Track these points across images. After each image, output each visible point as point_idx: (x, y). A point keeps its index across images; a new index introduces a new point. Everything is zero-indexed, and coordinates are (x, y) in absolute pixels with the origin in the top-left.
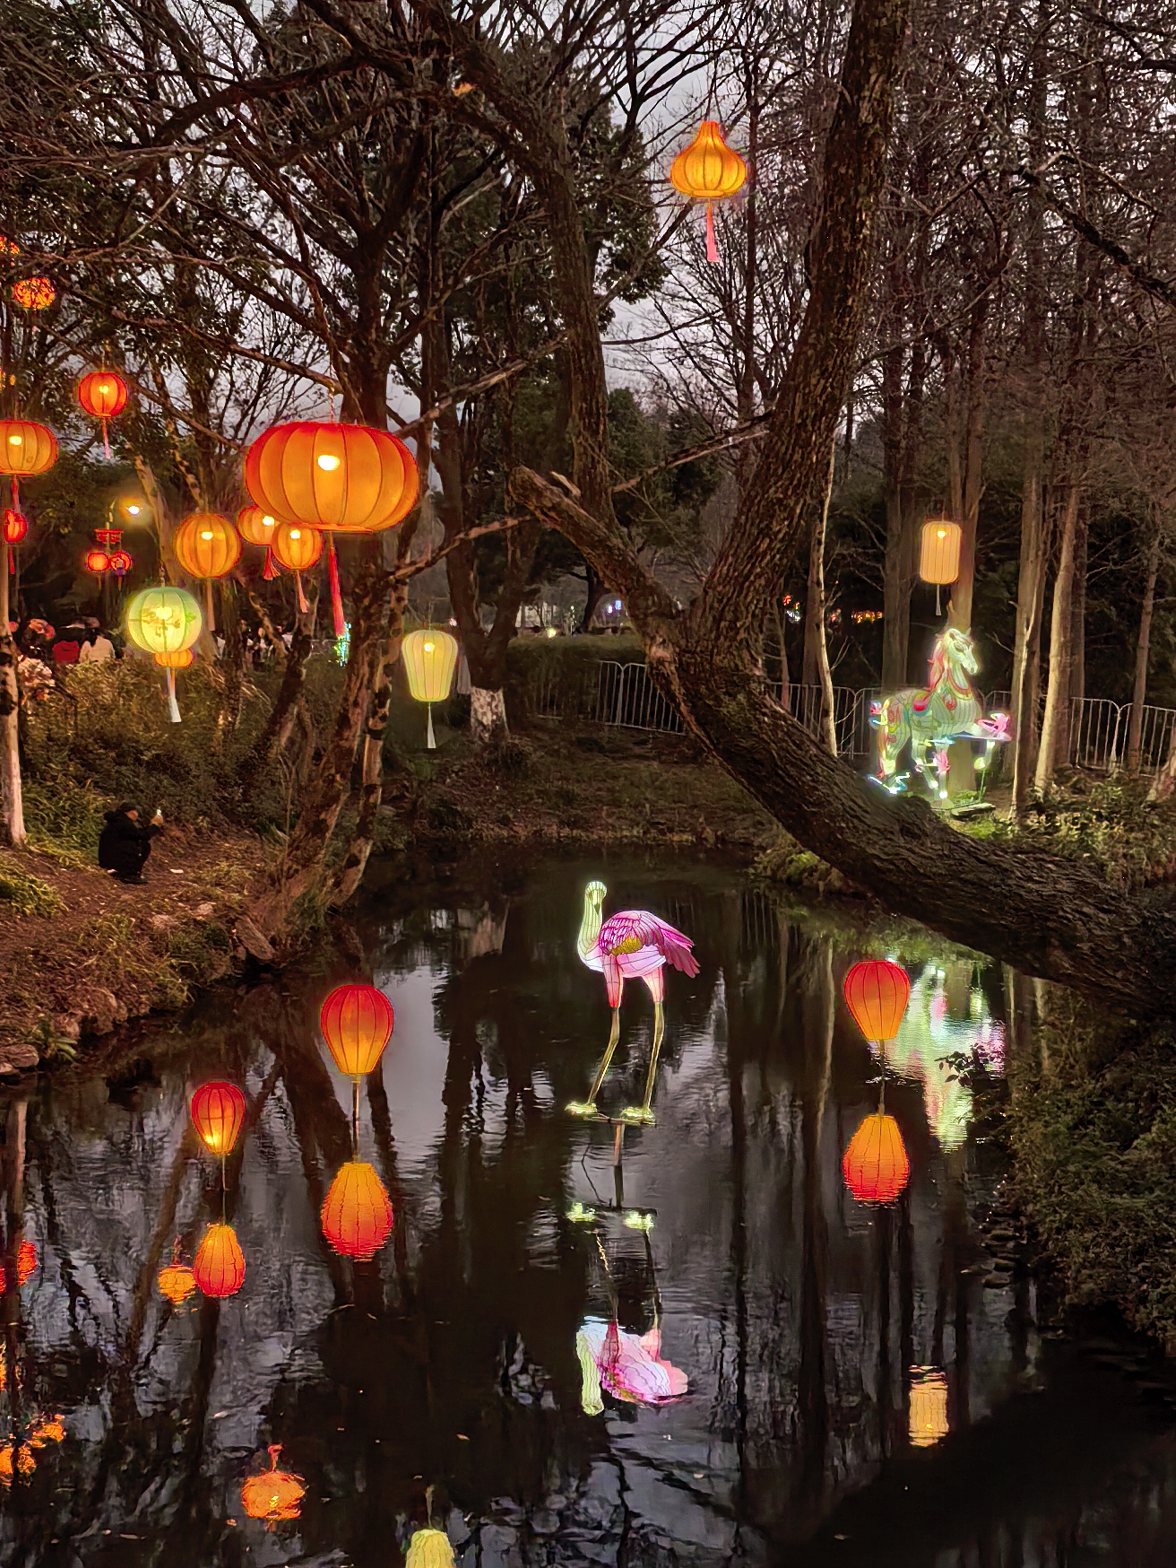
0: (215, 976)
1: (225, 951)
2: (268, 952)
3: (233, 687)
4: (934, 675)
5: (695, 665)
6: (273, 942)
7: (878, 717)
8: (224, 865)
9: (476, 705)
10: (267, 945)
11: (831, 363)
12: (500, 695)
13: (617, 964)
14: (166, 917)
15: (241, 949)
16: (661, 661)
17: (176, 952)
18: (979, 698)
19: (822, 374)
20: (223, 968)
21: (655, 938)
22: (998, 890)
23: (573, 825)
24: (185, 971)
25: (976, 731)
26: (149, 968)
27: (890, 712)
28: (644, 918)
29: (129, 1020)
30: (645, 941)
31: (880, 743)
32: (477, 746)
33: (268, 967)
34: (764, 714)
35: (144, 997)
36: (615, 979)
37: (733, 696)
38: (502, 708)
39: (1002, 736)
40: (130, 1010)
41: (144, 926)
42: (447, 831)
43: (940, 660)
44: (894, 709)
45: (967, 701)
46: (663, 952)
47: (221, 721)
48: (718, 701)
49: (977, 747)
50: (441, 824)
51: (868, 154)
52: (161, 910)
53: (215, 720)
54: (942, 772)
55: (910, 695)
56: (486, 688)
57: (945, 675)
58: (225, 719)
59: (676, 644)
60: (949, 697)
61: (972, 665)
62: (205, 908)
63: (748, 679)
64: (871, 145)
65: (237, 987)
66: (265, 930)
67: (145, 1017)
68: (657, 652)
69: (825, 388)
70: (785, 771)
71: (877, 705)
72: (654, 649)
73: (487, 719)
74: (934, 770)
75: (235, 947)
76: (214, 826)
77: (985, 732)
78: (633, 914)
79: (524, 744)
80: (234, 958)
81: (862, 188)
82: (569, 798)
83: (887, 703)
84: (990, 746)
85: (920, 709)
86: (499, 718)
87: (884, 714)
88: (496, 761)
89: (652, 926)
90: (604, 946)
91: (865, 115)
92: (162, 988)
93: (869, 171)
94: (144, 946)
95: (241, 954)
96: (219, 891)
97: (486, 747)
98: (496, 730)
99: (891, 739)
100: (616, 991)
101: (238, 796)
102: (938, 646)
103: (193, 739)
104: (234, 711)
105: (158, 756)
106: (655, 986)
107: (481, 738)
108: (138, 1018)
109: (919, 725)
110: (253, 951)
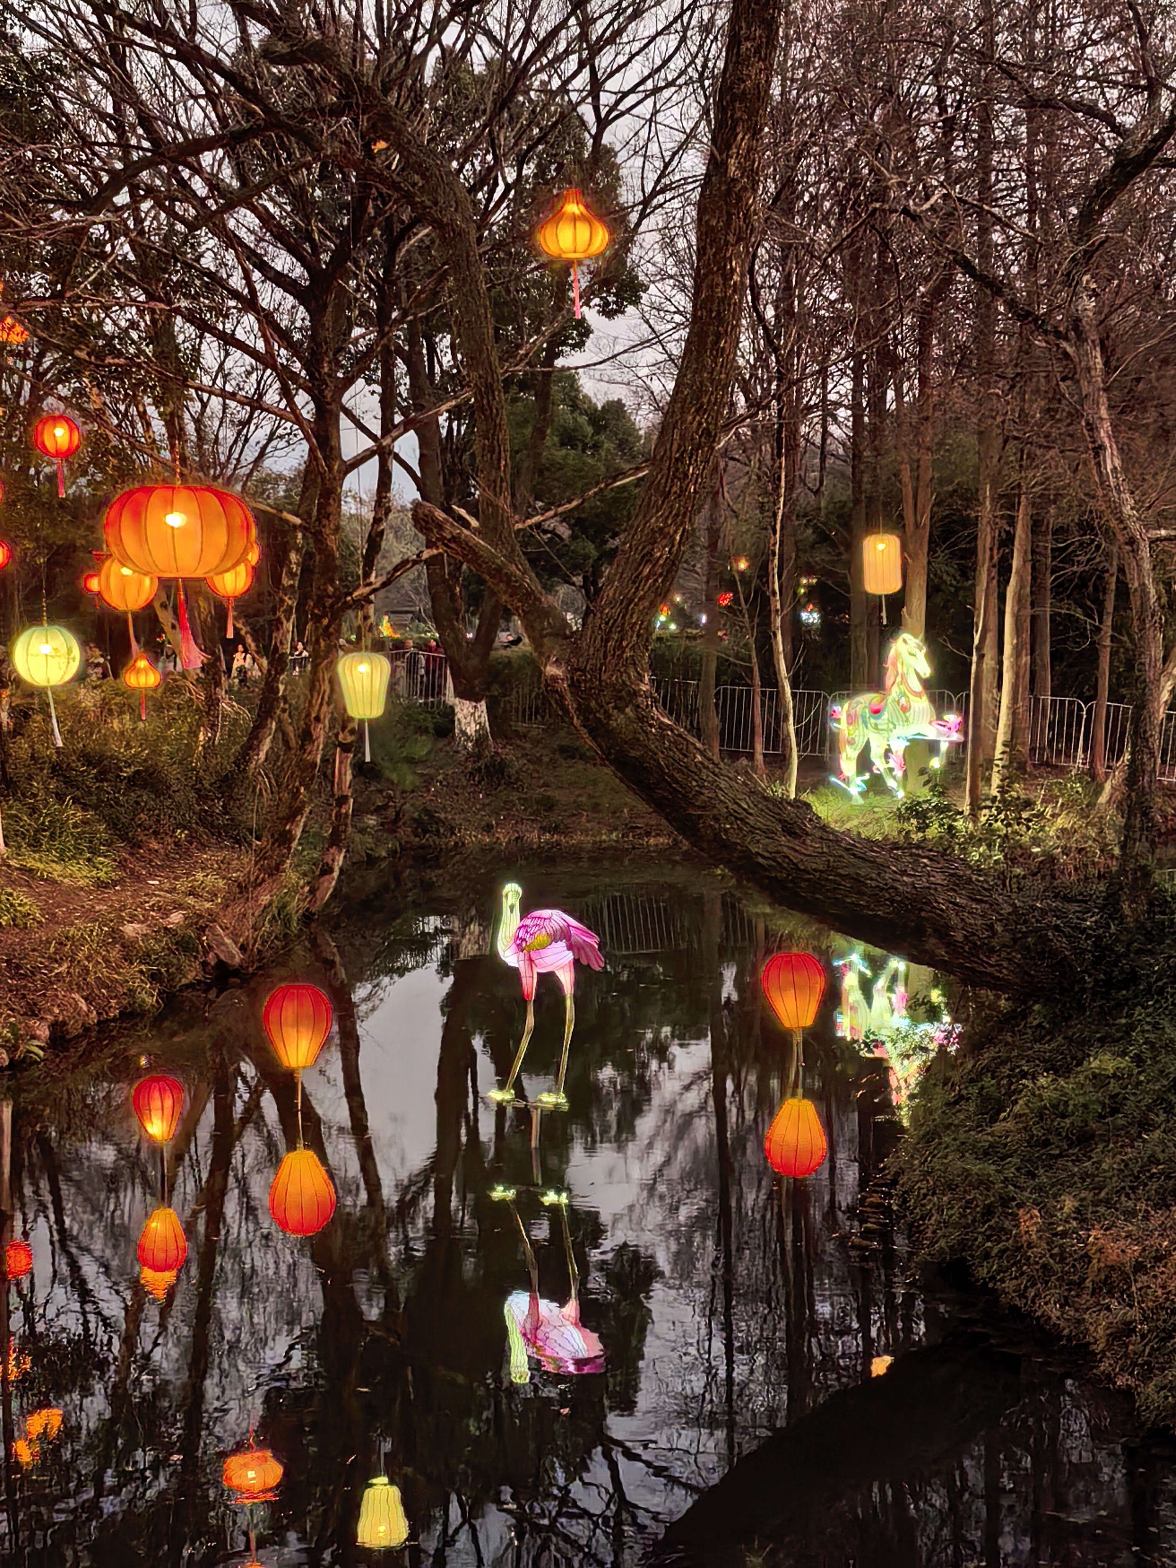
0: (184, 981)
1: (196, 958)
2: (238, 957)
3: (212, 702)
4: (889, 680)
5: (585, 681)
6: (243, 948)
7: (838, 721)
8: (200, 876)
9: (459, 715)
10: (235, 950)
11: (705, 400)
12: (483, 706)
13: (531, 961)
14: (136, 925)
15: (211, 955)
16: (554, 678)
17: (145, 958)
18: (932, 699)
19: (697, 412)
20: (192, 973)
21: (563, 934)
22: (874, 884)
23: (555, 829)
24: (154, 977)
25: (931, 732)
26: (119, 974)
27: (849, 715)
28: (555, 917)
29: (99, 1023)
30: (555, 937)
31: (841, 745)
32: (461, 757)
33: (237, 972)
34: (651, 726)
35: (113, 1002)
36: (529, 974)
37: (621, 710)
38: (485, 718)
39: (956, 737)
40: (99, 1014)
41: (116, 935)
42: (429, 839)
43: (895, 665)
44: (852, 712)
45: (922, 704)
46: (570, 947)
47: (201, 737)
48: (609, 717)
49: (932, 747)
50: (425, 831)
51: (737, 205)
52: (133, 919)
53: (197, 736)
54: (899, 773)
55: (865, 700)
56: (469, 699)
57: (899, 679)
58: (206, 735)
59: (568, 662)
60: (903, 701)
61: (926, 671)
62: (176, 917)
63: (635, 694)
64: (739, 199)
65: (206, 991)
66: (235, 937)
67: (114, 1019)
68: (552, 670)
69: (700, 424)
70: (672, 777)
71: (837, 708)
72: (548, 668)
73: (471, 730)
74: (891, 770)
75: (206, 953)
76: (190, 839)
77: (940, 733)
78: (546, 913)
79: (508, 753)
80: (204, 964)
81: (731, 238)
82: (549, 805)
83: (846, 706)
84: (944, 747)
85: (877, 712)
86: (483, 728)
87: (843, 718)
88: (479, 770)
89: (562, 923)
90: (520, 944)
91: (733, 170)
92: (131, 992)
93: (738, 221)
94: (115, 954)
95: (211, 958)
96: (190, 900)
97: (470, 755)
98: (480, 740)
99: (851, 742)
100: (530, 984)
101: (219, 809)
102: (892, 653)
103: (171, 755)
104: (213, 727)
105: (137, 772)
106: (566, 979)
107: (465, 748)
108: (107, 1020)
109: (876, 727)
110: (222, 957)
